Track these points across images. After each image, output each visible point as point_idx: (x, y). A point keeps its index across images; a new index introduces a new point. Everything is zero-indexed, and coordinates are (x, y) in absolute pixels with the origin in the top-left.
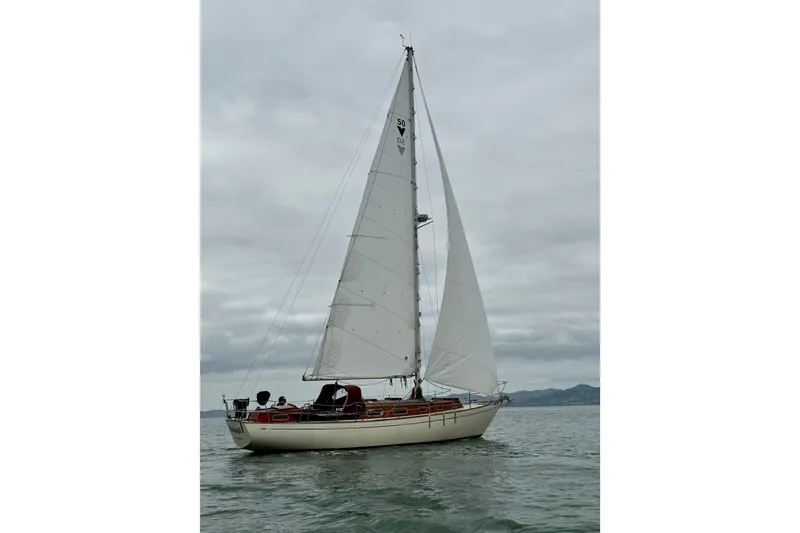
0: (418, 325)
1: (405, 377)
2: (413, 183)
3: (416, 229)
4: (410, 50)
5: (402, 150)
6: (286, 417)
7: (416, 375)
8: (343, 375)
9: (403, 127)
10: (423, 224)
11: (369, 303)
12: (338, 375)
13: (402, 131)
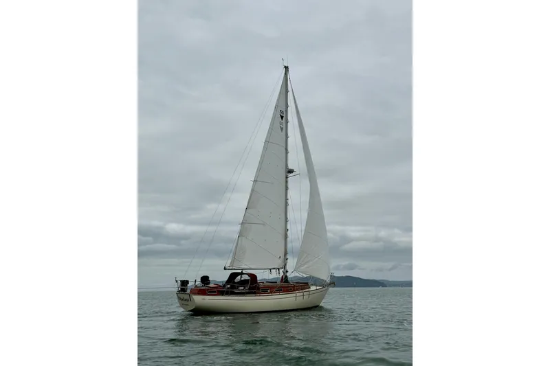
0: (286, 237)
1: (279, 269)
2: (286, 149)
3: (287, 178)
4: (286, 68)
5: (282, 129)
6: (215, 292)
7: (284, 268)
8: (246, 267)
9: (282, 114)
10: (291, 174)
11: (262, 223)
12: (243, 267)
13: (282, 117)
